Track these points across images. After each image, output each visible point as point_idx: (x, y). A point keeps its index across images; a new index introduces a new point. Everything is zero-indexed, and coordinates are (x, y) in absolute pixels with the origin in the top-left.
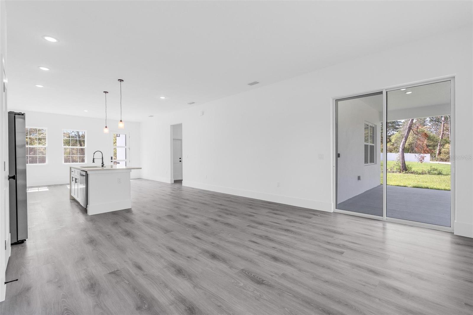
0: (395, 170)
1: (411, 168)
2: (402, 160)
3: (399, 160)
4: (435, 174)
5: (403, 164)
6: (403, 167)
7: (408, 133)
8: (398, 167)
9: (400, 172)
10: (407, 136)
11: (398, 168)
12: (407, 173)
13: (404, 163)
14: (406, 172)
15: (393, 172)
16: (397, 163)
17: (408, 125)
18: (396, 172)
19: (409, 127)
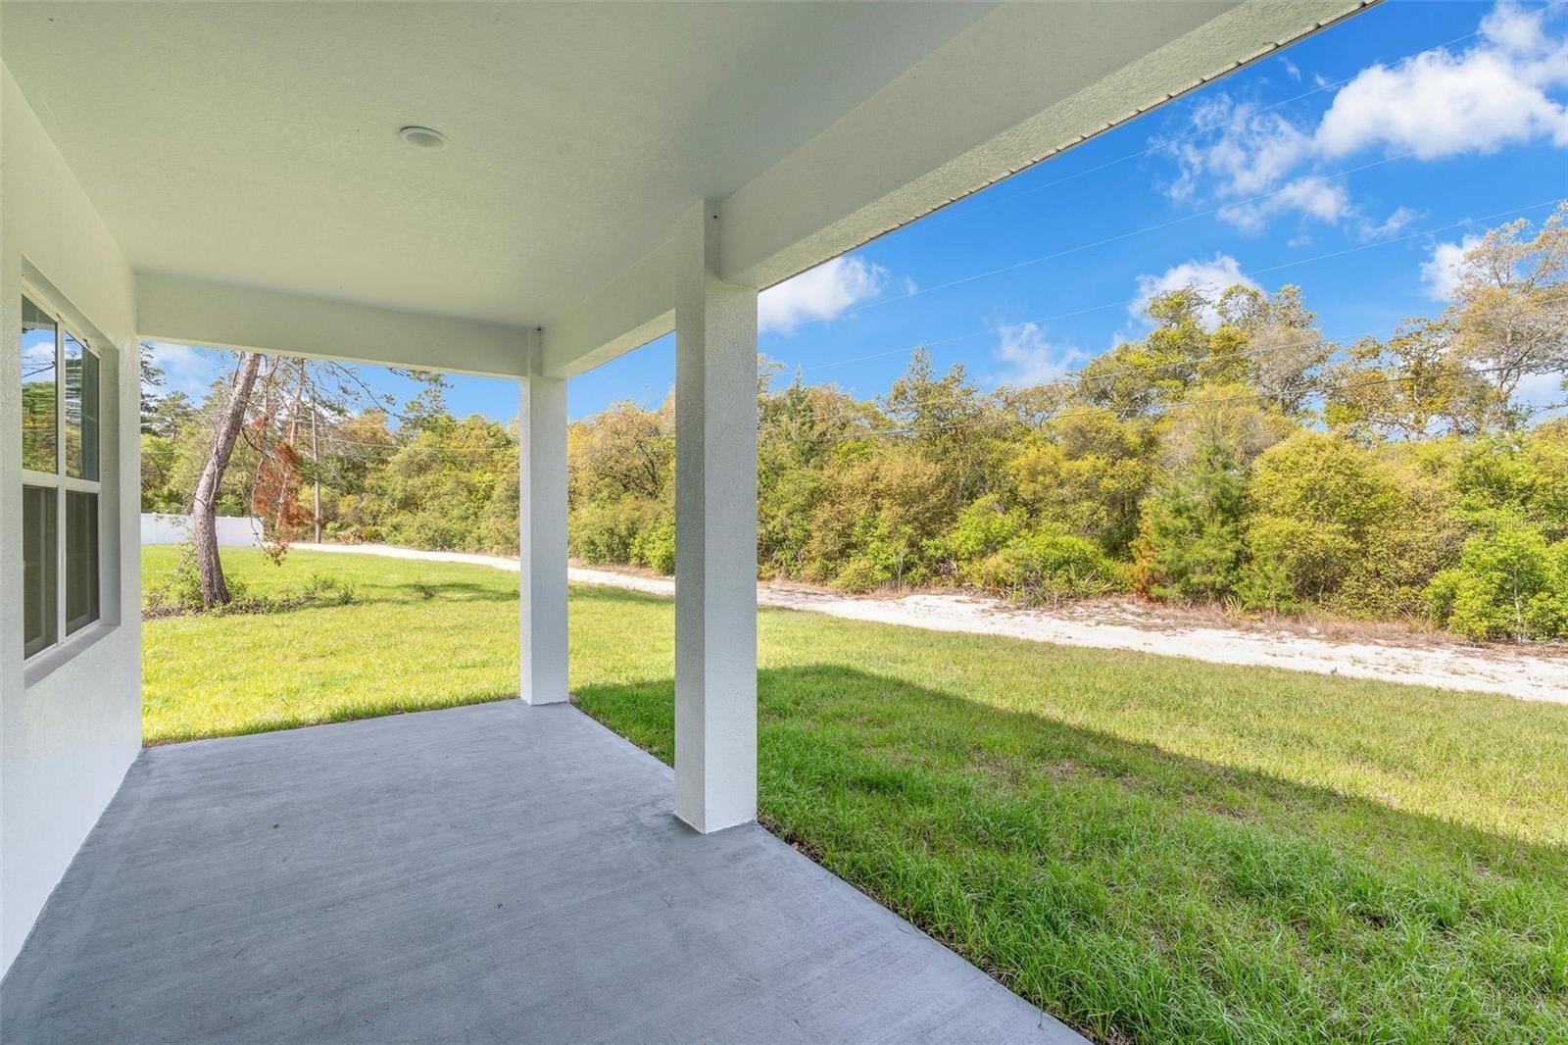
0: (173, 600)
1: (243, 588)
2: (208, 556)
3: (192, 554)
4: (329, 604)
5: (210, 571)
6: (211, 585)
7: (229, 438)
8: (187, 588)
9: (199, 609)
10: (224, 449)
11: (185, 592)
12: (232, 611)
13: (214, 569)
14: (228, 605)
15: (167, 613)
16: (181, 570)
17: (231, 404)
18: (179, 612)
19: (233, 415)
